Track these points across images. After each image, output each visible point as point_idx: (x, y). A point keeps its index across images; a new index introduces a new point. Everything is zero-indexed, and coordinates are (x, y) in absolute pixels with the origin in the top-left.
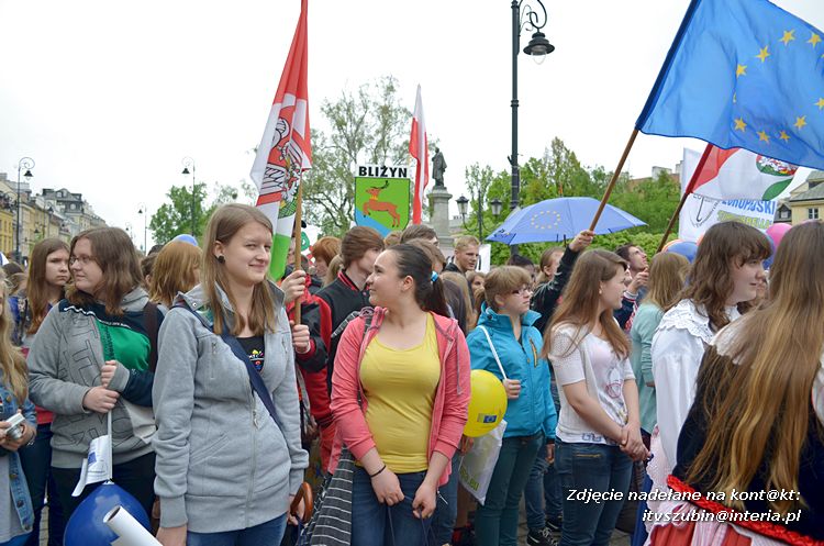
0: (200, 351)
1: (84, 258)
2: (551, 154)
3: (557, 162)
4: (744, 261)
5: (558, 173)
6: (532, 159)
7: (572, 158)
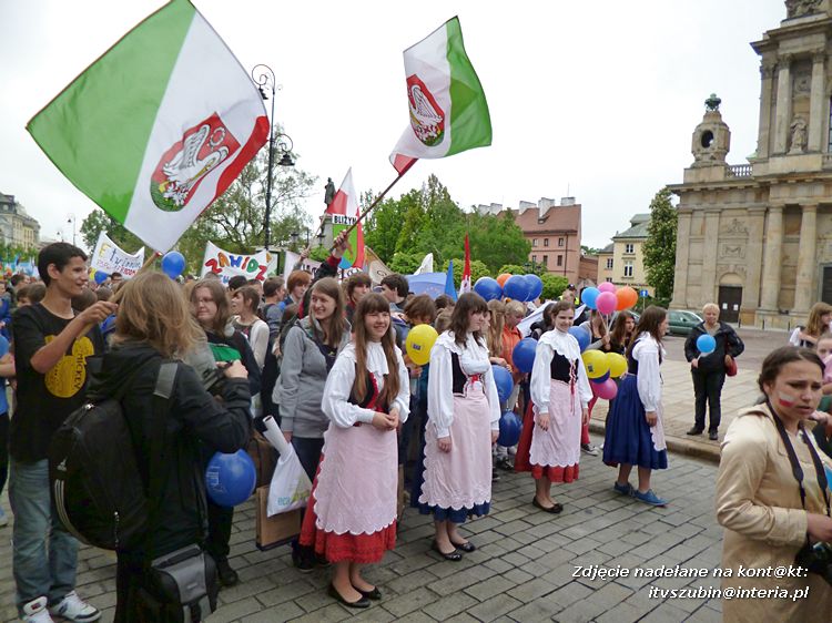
0: (305, 348)
1: (206, 300)
2: (427, 187)
3: (433, 194)
4: (474, 312)
5: (433, 202)
6: (413, 190)
7: (445, 191)
